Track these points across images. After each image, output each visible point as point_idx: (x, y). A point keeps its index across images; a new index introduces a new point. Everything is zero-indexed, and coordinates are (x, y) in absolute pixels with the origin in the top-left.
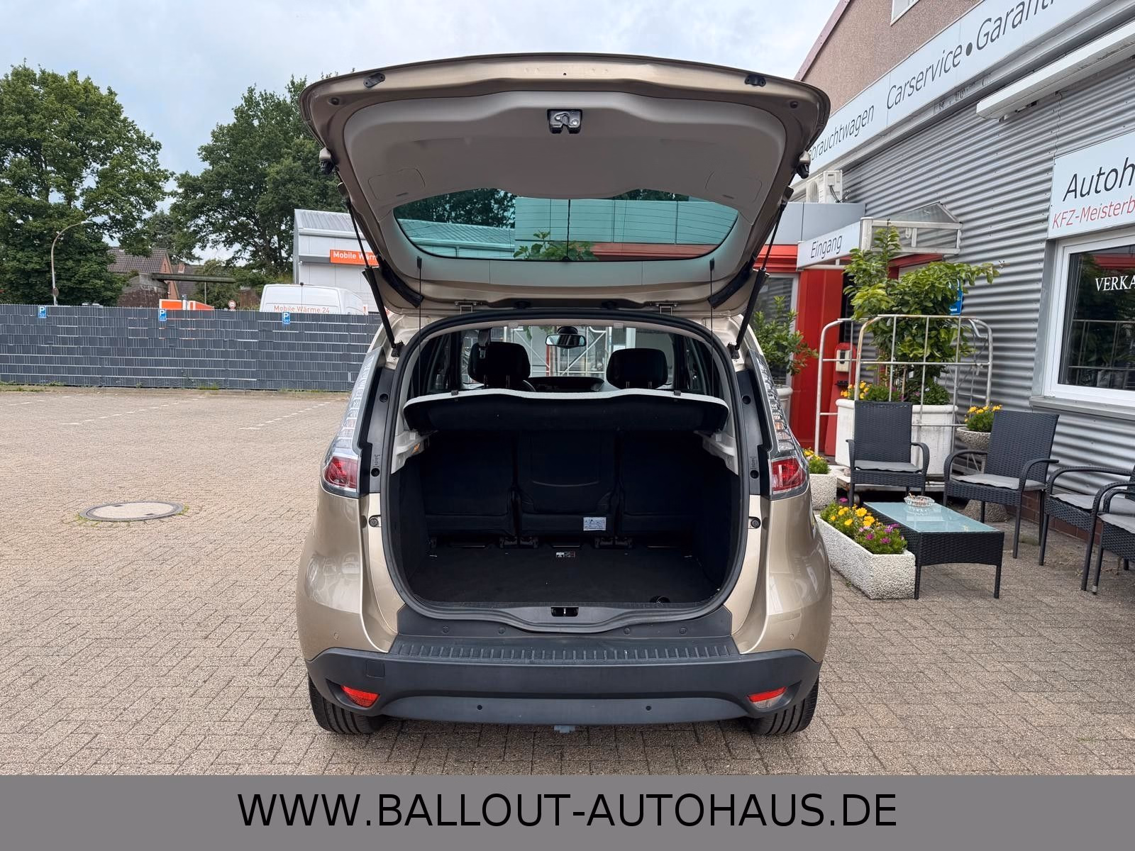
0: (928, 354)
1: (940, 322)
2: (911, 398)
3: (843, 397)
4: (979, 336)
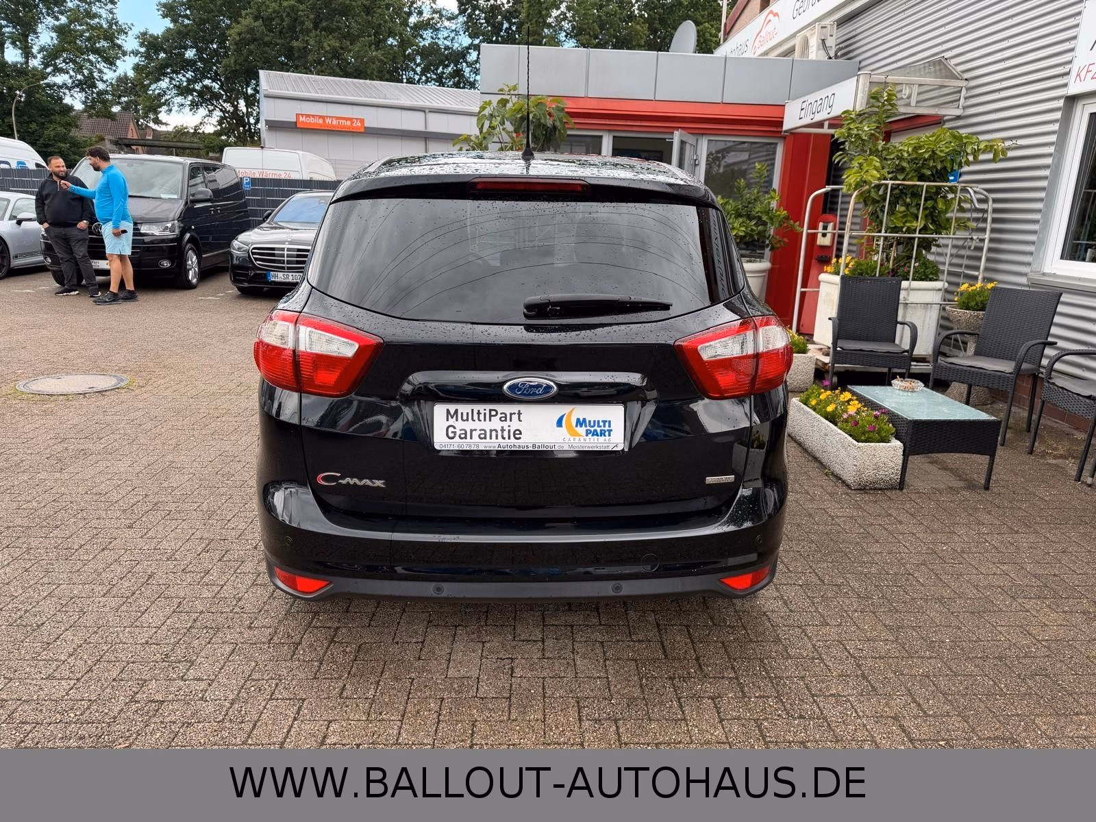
1: (937, 190)
2: (898, 274)
3: (826, 272)
4: (977, 206)
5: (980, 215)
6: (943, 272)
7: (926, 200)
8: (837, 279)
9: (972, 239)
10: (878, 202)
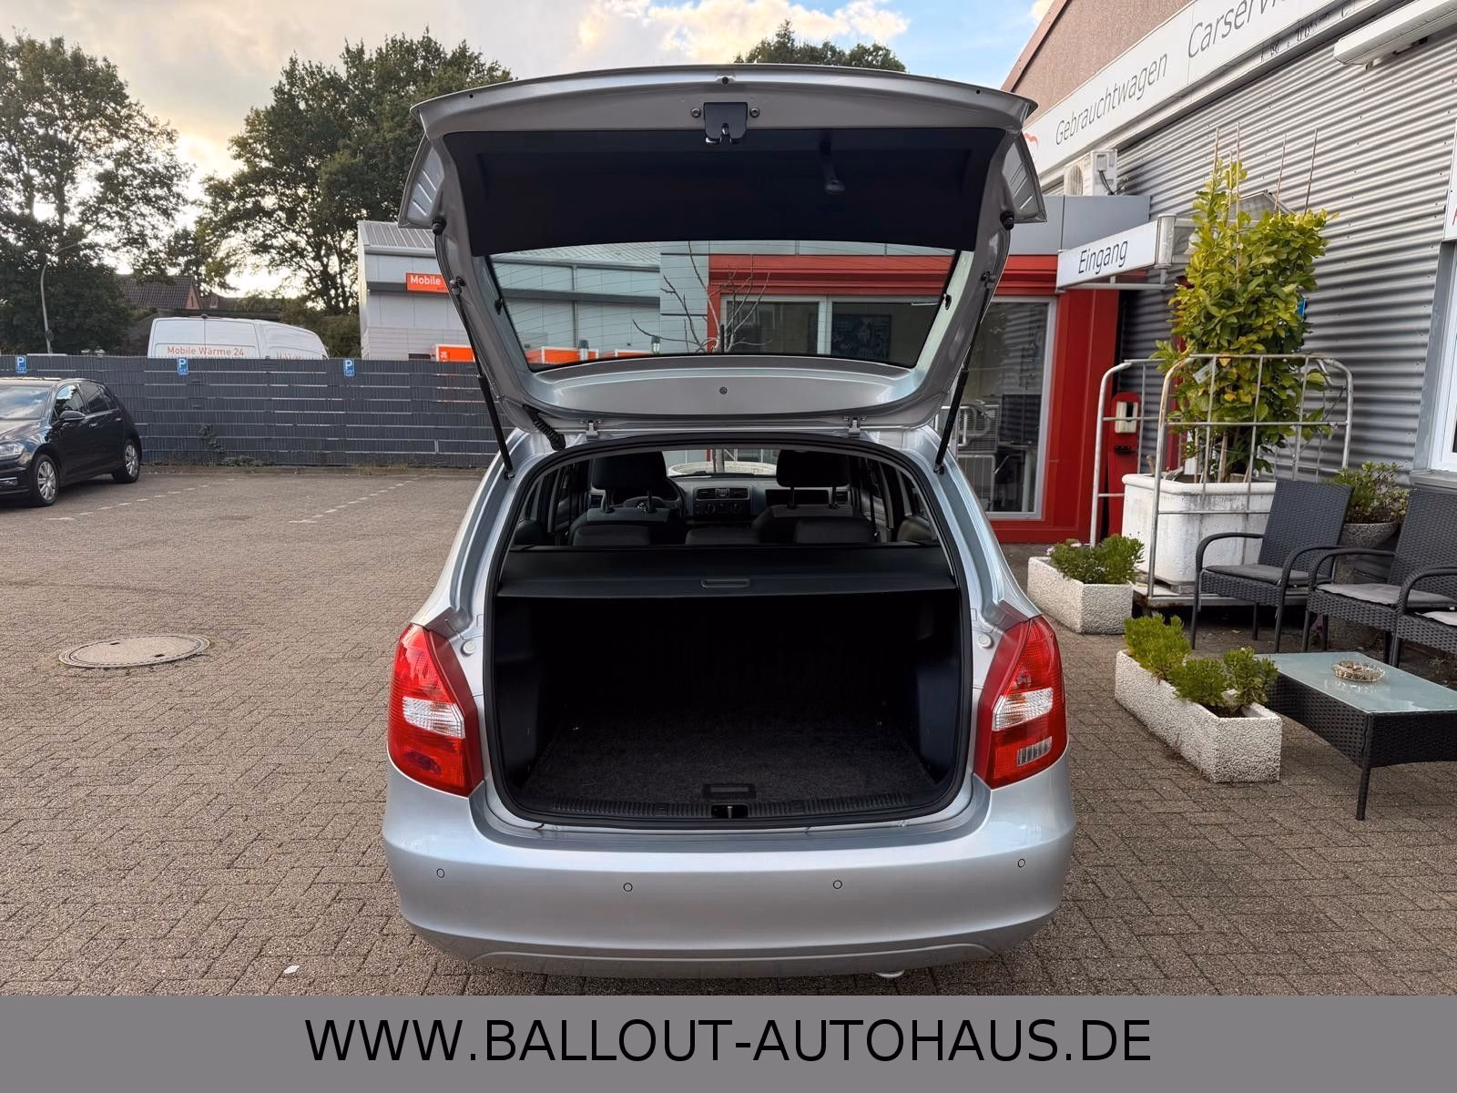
3: (1132, 471)
4: (1332, 382)
5: (1336, 394)
9: (1328, 425)
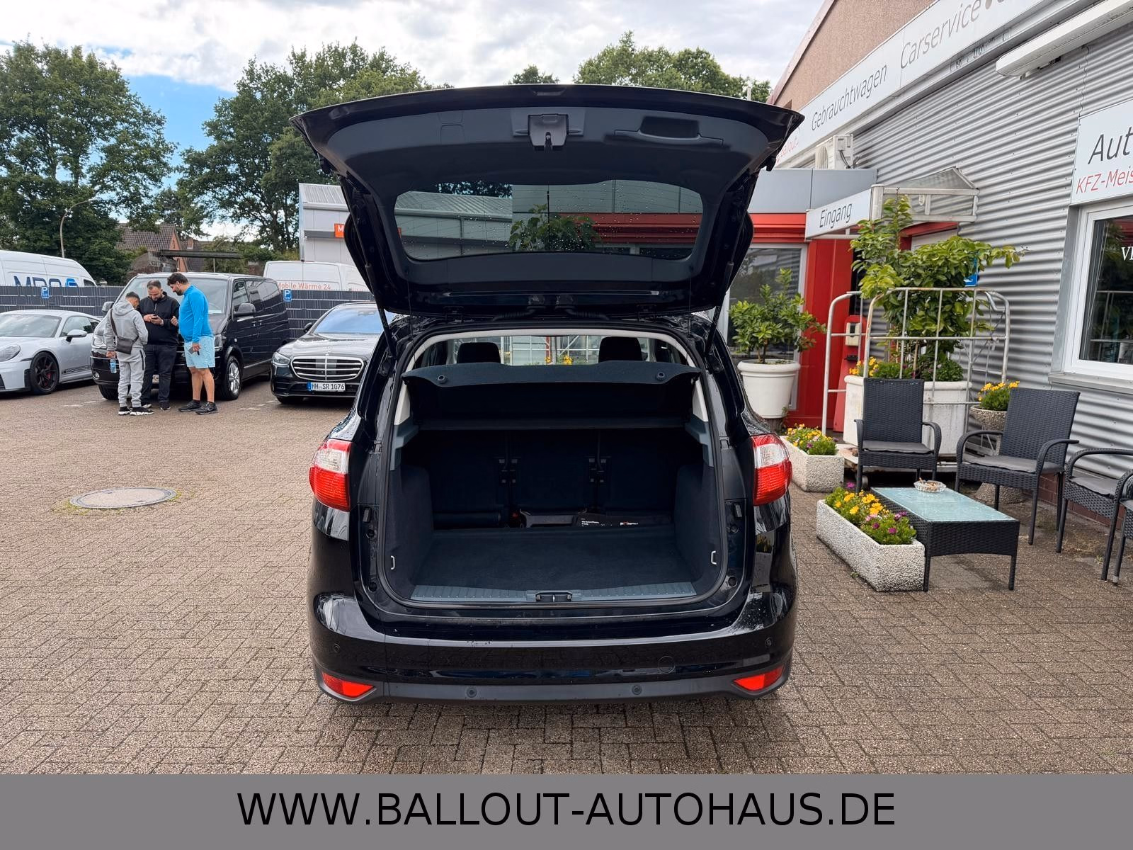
0: (942, 328)
1: (955, 294)
2: (922, 375)
3: (852, 374)
4: (995, 308)
6: (966, 371)
7: (944, 304)
8: (861, 380)
9: (992, 340)
10: (897, 307)
